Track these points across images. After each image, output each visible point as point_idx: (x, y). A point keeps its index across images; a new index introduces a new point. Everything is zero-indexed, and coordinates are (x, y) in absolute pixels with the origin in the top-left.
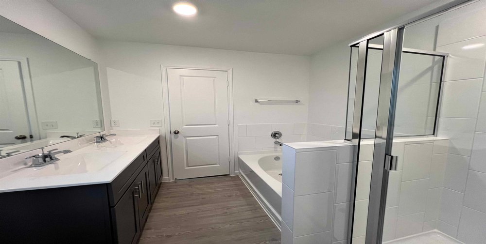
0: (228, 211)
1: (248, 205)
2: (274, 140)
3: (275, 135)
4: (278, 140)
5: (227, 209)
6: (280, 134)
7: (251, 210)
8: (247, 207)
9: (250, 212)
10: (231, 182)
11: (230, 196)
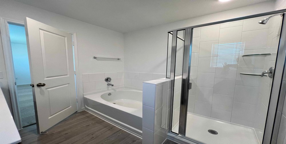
0: (94, 136)
1: (105, 127)
2: (107, 83)
3: (107, 80)
4: (109, 83)
5: (92, 135)
6: (110, 79)
7: (109, 130)
8: (105, 129)
9: (109, 131)
10: (83, 116)
11: (88, 125)
